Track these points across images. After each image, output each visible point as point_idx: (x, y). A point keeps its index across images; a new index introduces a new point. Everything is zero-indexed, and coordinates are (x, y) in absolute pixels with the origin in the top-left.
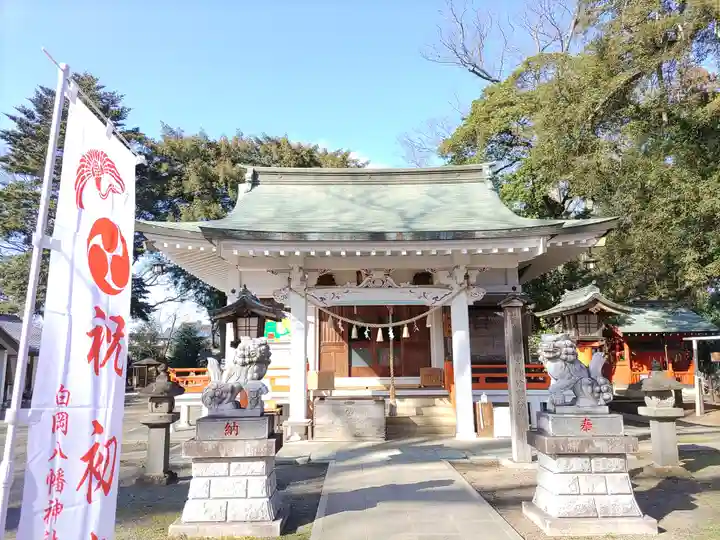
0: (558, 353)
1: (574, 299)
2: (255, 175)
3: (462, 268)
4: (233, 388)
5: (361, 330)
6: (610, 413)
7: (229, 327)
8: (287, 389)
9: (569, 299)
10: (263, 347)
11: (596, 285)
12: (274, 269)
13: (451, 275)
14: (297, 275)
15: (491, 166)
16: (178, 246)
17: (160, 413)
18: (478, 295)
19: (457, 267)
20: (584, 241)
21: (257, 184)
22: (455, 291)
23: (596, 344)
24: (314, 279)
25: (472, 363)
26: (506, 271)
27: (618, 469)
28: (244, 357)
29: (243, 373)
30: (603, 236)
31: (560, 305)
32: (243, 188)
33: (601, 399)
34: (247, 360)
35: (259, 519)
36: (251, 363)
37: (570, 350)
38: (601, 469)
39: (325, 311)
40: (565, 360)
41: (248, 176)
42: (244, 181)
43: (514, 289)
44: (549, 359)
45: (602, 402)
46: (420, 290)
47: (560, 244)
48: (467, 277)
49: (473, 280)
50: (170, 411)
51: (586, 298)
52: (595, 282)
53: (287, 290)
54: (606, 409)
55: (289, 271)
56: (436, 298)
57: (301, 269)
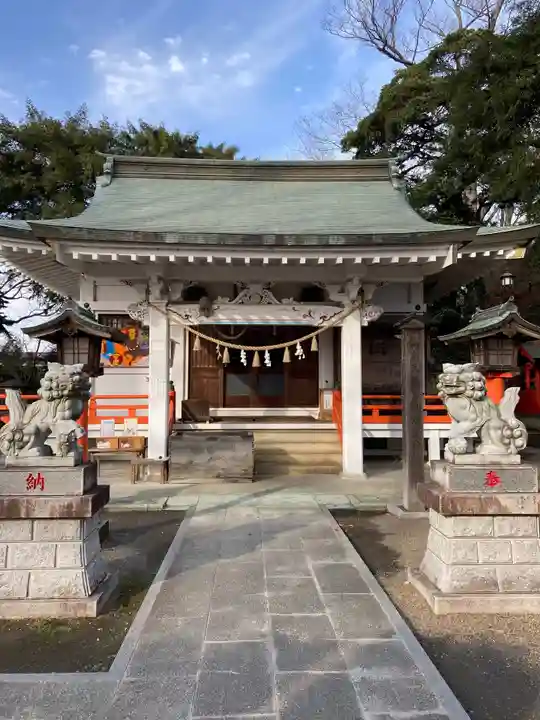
0: (462, 389)
1: (486, 320)
2: (116, 163)
3: (356, 281)
4: (38, 430)
5: (235, 354)
6: (522, 463)
9: (480, 320)
11: (515, 302)
12: (129, 278)
13: (342, 290)
14: (156, 287)
18: (374, 314)
19: (350, 280)
20: (501, 252)
21: (118, 177)
22: (346, 310)
23: (509, 375)
24: (177, 296)
25: (363, 394)
26: (409, 287)
27: (527, 534)
28: (51, 389)
30: (523, 246)
31: (470, 327)
32: (101, 180)
33: (512, 446)
35: (72, 594)
36: (60, 398)
37: (479, 384)
38: (507, 532)
39: (193, 331)
40: (470, 397)
41: (107, 166)
42: (101, 174)
43: (418, 307)
44: (451, 395)
45: (512, 448)
46: (306, 308)
47: (474, 255)
48: (361, 292)
49: (369, 296)
51: (501, 319)
52: (512, 299)
53: (145, 304)
54: (517, 459)
55: (146, 282)
56: (324, 318)
57: (160, 279)
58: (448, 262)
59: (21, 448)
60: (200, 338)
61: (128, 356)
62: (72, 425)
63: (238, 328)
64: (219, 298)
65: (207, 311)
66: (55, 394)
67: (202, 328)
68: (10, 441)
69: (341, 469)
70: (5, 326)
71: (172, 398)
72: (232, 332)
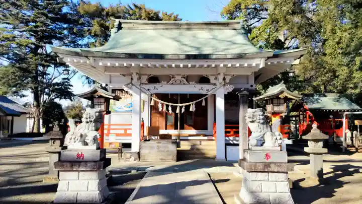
0: (255, 119)
1: (272, 91)
3: (222, 74)
9: (270, 91)
11: (284, 83)
12: (124, 73)
13: (216, 78)
14: (135, 77)
17: (55, 146)
19: (219, 74)
20: (288, 61)
21: (121, 29)
22: (218, 87)
24: (144, 79)
26: (247, 77)
27: (283, 180)
28: (87, 118)
31: (267, 94)
32: (113, 31)
33: (277, 143)
36: (91, 121)
38: (274, 179)
40: (259, 123)
41: (116, 24)
43: (252, 86)
44: (251, 122)
45: (277, 145)
46: (199, 86)
47: (276, 63)
48: (224, 79)
49: (228, 81)
50: (62, 145)
51: (278, 90)
52: (283, 82)
53: (131, 84)
55: (131, 74)
56: (208, 90)
57: (137, 73)
58: (261, 66)
62: (96, 133)
64: (162, 82)
66: (88, 120)
71: (143, 126)
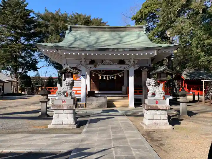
2: (71, 27)
3: (132, 59)
4: (64, 92)
7: (63, 75)
8: (80, 94)
10: (72, 81)
12: (76, 58)
13: (129, 61)
14: (83, 61)
15: (145, 26)
16: (47, 51)
17: (44, 98)
18: (137, 67)
19: (131, 59)
21: (71, 31)
24: (88, 62)
26: (147, 60)
29: (67, 88)
30: (177, 49)
32: (67, 32)
34: (68, 84)
35: (71, 124)
36: (69, 85)
38: (160, 113)
39: (92, 71)
40: (153, 85)
41: (69, 28)
42: (67, 30)
43: (150, 65)
45: (161, 96)
46: (120, 66)
47: (164, 52)
48: (134, 62)
49: (136, 63)
50: (47, 98)
51: (163, 69)
53: (80, 65)
54: (162, 98)
55: (81, 59)
56: (124, 68)
57: (84, 59)
58: (155, 55)
59: (61, 95)
60: (94, 73)
61: (75, 77)
62: (71, 91)
63: (103, 71)
64: (99, 63)
65: (95, 66)
67: (94, 71)
68: (59, 94)
69: (129, 106)
70: (37, 69)
72: (101, 72)
